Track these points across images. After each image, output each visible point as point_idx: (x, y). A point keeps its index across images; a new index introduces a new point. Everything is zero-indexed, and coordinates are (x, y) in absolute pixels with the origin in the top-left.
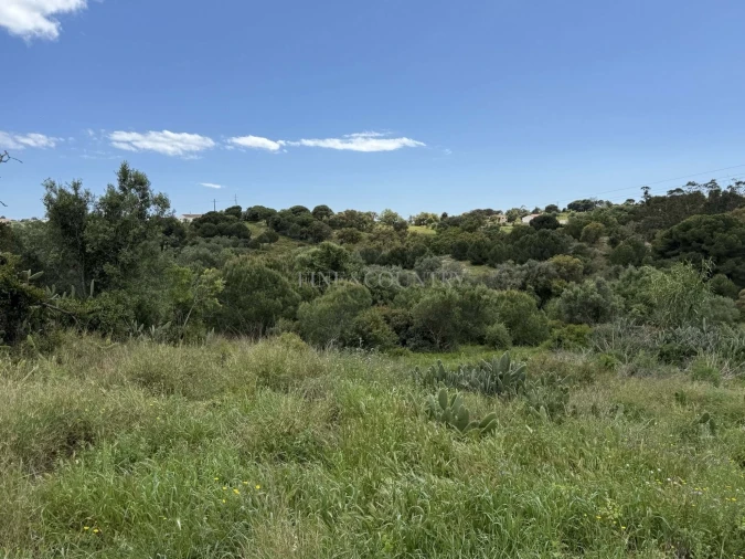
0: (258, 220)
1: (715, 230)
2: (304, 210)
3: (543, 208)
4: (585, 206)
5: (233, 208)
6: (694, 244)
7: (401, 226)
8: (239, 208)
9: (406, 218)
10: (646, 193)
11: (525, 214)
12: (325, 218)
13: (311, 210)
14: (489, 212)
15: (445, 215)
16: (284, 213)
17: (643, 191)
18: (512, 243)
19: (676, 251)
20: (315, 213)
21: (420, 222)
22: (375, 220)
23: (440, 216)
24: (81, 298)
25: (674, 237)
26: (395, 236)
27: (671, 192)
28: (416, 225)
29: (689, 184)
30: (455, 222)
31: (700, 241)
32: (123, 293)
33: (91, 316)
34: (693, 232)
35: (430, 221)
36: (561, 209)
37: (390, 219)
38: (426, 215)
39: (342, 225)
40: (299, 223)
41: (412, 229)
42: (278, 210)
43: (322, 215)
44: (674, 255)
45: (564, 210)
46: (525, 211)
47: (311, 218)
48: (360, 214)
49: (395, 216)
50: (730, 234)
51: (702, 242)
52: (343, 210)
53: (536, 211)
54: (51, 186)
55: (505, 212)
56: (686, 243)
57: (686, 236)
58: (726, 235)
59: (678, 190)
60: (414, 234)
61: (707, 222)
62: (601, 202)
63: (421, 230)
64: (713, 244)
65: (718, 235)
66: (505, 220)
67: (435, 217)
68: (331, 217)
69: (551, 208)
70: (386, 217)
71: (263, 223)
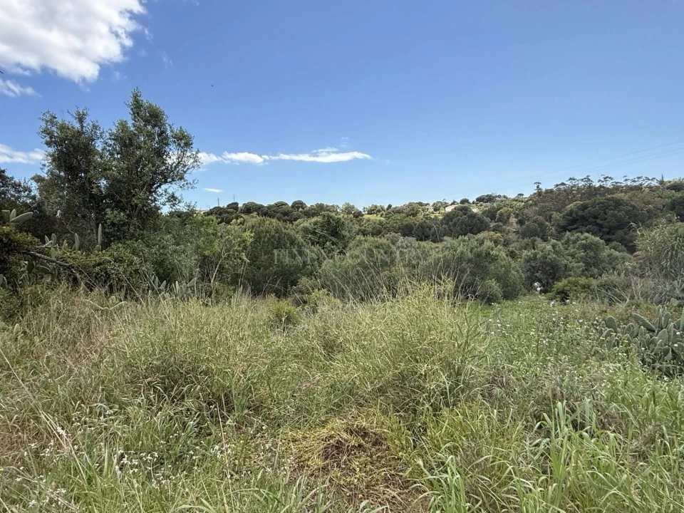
0: (251, 213)
1: (607, 208)
2: (286, 204)
3: (458, 201)
4: (490, 199)
5: (232, 204)
6: (591, 220)
7: (358, 215)
8: (236, 204)
9: (361, 209)
10: (538, 187)
11: (446, 205)
12: (301, 209)
13: (290, 204)
14: (421, 204)
15: (390, 206)
16: (270, 207)
17: (536, 185)
18: (447, 224)
19: (575, 226)
20: (293, 206)
21: (370, 212)
22: (338, 211)
23: (386, 207)
24: (87, 248)
25: (574, 215)
26: (355, 221)
27: (557, 185)
28: (368, 214)
29: (570, 179)
30: (398, 211)
31: (595, 217)
32: (139, 245)
33: (97, 269)
34: (590, 210)
35: (379, 211)
36: (471, 202)
37: (349, 209)
38: (376, 206)
39: (314, 215)
40: (282, 213)
41: (367, 217)
42: (265, 205)
43: (298, 208)
44: (575, 229)
45: (473, 203)
46: (446, 203)
47: (291, 209)
48: (327, 206)
49: (353, 207)
50: (619, 211)
51: (598, 218)
52: (314, 204)
53: (453, 204)
54: (52, 120)
55: (431, 204)
56: (584, 219)
57: (584, 214)
58: (616, 212)
59: (563, 184)
60: (368, 220)
61: (601, 203)
62: (499, 196)
63: (373, 217)
64: (606, 219)
65: (610, 212)
66: (432, 210)
67: (382, 208)
68: (305, 209)
69: (464, 201)
70: (346, 209)
71: (255, 214)
